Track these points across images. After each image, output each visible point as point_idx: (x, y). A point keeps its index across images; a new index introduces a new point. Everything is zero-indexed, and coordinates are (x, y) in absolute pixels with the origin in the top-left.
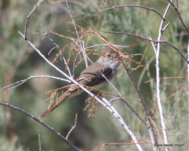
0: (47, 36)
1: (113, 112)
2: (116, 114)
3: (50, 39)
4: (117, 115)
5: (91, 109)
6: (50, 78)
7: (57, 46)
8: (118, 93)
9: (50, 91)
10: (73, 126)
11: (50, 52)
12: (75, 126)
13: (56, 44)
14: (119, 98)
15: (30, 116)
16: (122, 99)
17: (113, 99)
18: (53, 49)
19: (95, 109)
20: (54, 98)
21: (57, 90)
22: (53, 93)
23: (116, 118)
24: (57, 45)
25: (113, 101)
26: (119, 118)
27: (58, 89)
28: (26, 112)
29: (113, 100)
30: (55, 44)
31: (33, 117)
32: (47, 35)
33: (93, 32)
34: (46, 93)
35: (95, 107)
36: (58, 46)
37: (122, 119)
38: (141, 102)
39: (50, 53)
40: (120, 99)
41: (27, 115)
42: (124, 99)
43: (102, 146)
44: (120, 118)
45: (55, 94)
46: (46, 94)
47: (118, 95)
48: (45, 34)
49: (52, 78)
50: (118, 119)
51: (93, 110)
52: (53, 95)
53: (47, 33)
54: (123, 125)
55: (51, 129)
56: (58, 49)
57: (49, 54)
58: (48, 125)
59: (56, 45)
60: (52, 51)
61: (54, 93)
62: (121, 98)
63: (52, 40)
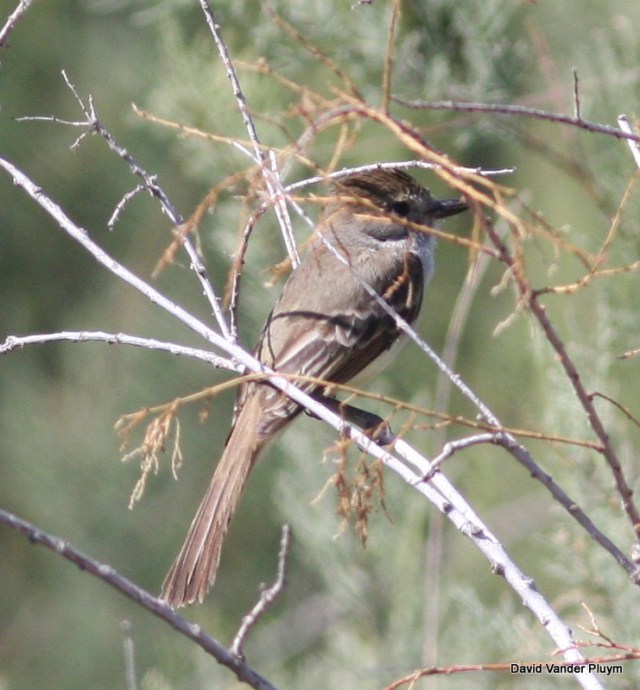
0: (95, 133)
1: (449, 508)
2: (463, 514)
3: (112, 145)
4: (470, 522)
5: (349, 496)
6: (111, 343)
7: (150, 180)
8: (482, 413)
9: (140, 414)
10: (269, 586)
11: (117, 212)
12: (277, 587)
13: (142, 167)
14: (488, 436)
15: (46, 543)
16: (502, 443)
17: (455, 444)
18: (129, 195)
19: (368, 495)
20: (163, 449)
21: (174, 406)
22: (157, 422)
23: (464, 534)
24: (150, 173)
25: (456, 453)
26: (479, 534)
27: (177, 400)
28: (28, 525)
29: (460, 448)
30: (138, 173)
31: (62, 545)
32: (97, 126)
33: (361, 106)
34: (119, 422)
35: (366, 488)
36: (155, 182)
37: (495, 540)
38: (601, 451)
39: (119, 215)
40: (491, 441)
41: (33, 540)
42: (510, 438)
43: (408, 681)
44: (487, 533)
45: (167, 424)
46: (123, 426)
47: (484, 419)
48: (85, 119)
49: (119, 342)
50: (476, 540)
51: (360, 504)
52: (154, 432)
53: (94, 118)
54: (500, 571)
55: (157, 605)
56: (156, 193)
57: (111, 222)
58: (136, 588)
59: (144, 173)
60: (125, 205)
61: (162, 421)
62: (499, 435)
63: (123, 152)
